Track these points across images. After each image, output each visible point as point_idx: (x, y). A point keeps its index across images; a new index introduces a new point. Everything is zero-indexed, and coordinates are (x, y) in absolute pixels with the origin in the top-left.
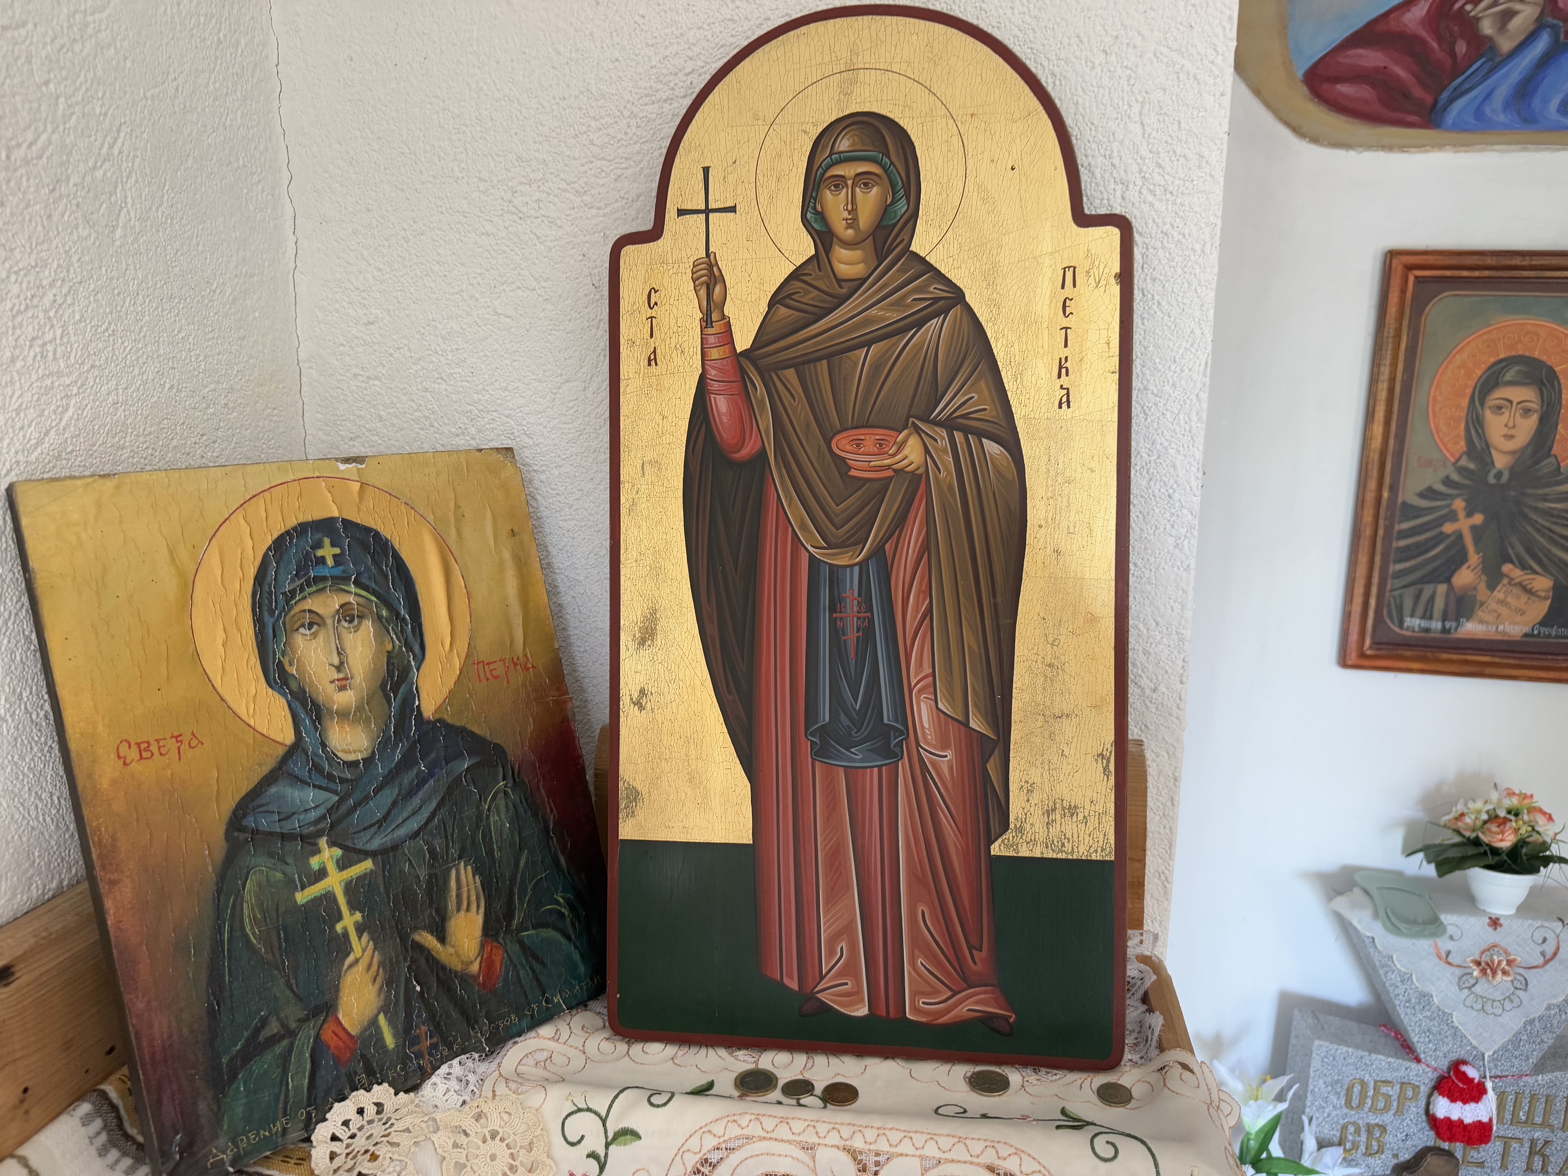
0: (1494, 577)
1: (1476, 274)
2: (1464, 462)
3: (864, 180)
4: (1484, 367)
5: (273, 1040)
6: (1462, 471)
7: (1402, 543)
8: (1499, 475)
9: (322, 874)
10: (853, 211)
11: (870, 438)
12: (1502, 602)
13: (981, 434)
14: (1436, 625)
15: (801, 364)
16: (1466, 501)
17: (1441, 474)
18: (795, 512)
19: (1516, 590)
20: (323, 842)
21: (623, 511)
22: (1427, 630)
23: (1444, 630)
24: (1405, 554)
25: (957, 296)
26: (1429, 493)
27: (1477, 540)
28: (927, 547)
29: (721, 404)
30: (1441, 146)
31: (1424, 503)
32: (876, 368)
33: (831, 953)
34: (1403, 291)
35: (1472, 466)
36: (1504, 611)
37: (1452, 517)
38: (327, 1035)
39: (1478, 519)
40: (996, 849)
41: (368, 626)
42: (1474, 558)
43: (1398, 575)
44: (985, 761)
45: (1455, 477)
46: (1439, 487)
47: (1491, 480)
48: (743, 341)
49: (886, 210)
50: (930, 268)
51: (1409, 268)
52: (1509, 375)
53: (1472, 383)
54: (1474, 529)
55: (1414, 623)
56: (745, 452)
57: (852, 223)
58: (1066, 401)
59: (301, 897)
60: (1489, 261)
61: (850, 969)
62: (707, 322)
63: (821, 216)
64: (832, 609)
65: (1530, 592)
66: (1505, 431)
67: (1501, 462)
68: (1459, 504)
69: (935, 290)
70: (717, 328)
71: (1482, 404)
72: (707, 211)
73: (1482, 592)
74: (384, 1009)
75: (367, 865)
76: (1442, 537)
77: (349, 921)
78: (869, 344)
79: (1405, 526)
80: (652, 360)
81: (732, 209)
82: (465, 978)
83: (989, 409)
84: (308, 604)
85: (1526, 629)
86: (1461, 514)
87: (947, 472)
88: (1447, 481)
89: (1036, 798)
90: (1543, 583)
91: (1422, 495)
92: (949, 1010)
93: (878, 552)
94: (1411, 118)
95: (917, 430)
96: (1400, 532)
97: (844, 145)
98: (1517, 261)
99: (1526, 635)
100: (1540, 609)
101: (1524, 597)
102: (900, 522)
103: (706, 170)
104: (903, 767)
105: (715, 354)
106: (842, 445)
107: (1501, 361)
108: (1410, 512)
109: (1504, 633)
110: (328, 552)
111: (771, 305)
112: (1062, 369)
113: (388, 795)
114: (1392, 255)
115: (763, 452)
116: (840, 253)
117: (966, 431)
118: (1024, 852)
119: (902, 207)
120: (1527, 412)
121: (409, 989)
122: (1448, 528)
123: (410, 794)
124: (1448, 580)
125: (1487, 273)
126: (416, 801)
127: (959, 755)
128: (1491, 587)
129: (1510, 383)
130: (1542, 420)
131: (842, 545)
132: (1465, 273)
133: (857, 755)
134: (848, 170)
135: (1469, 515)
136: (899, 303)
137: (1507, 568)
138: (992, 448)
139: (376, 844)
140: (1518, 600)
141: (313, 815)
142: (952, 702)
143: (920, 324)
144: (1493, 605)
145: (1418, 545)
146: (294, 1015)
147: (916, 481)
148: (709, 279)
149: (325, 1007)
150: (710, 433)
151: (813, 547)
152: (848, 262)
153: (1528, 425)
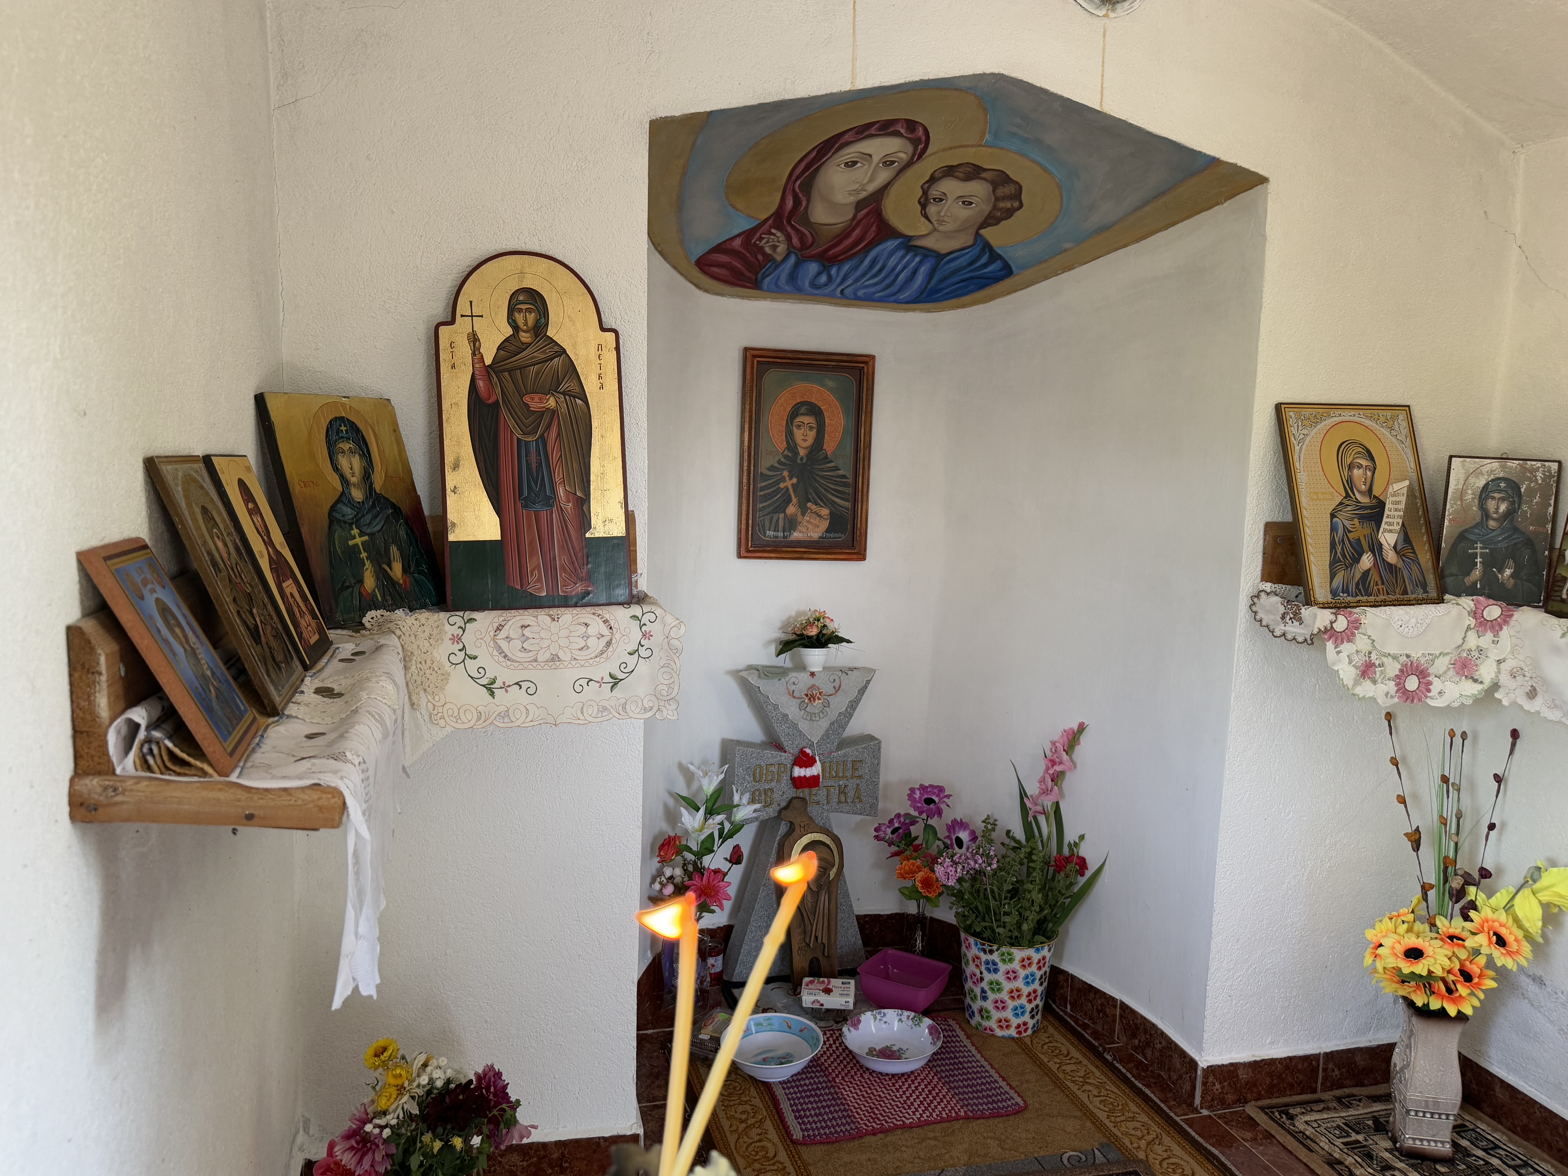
0: (804, 510)
1: (784, 361)
2: (785, 453)
3: (529, 310)
4: (791, 406)
5: (348, 587)
6: (786, 457)
7: (762, 493)
8: (802, 459)
9: (354, 538)
10: (526, 320)
11: (537, 397)
12: (808, 522)
13: (575, 397)
14: (780, 534)
15: (509, 371)
16: (789, 472)
17: (776, 459)
18: (511, 422)
19: (814, 516)
20: (354, 526)
21: (444, 421)
22: (777, 537)
23: (784, 537)
24: (765, 498)
25: (564, 351)
26: (772, 468)
27: (795, 491)
28: (558, 435)
29: (481, 384)
30: (765, 298)
31: (770, 473)
32: (537, 373)
33: (532, 575)
34: (752, 368)
35: (790, 454)
36: (810, 526)
37: (783, 479)
38: (362, 590)
39: (795, 480)
40: (587, 535)
41: (357, 455)
42: (794, 500)
43: (761, 509)
44: (582, 506)
45: (783, 460)
46: (776, 465)
47: (799, 462)
48: (488, 361)
49: (537, 321)
50: (554, 341)
51: (754, 356)
52: (803, 410)
53: (787, 414)
54: (793, 485)
55: (770, 533)
56: (490, 401)
57: (526, 324)
58: (602, 387)
59: (351, 543)
60: (789, 355)
61: (539, 580)
62: (474, 354)
63: (515, 321)
64: (526, 456)
65: (820, 516)
66: (803, 437)
67: (802, 452)
68: (785, 473)
69: (556, 348)
70: (478, 356)
71: (792, 424)
72: (472, 316)
73: (800, 518)
74: (377, 587)
75: (366, 538)
76: (780, 490)
77: (364, 555)
78: (534, 365)
79: (762, 484)
80: (453, 367)
81: (482, 316)
82: (399, 584)
83: (577, 389)
84: (341, 445)
85: (820, 535)
86: (787, 479)
87: (564, 409)
88: (779, 462)
89: (600, 517)
90: (825, 512)
91: (769, 469)
92: (573, 591)
93: (542, 436)
94: (748, 285)
95: (553, 395)
96: (761, 487)
97: (521, 298)
98: (801, 356)
99: (820, 537)
100: (825, 525)
101: (818, 519)
102: (549, 426)
103: (471, 302)
104: (555, 509)
105: (477, 366)
106: (527, 399)
107: (798, 404)
108: (764, 477)
109: (811, 537)
110: (343, 428)
111: (498, 350)
112: (600, 377)
113: (369, 516)
114: (746, 349)
115: (498, 400)
116: (522, 334)
117: (570, 396)
118: (597, 536)
119: (543, 320)
120: (811, 428)
121: (383, 583)
122: (782, 485)
123: (376, 517)
124: (784, 511)
125: (788, 361)
126: (378, 519)
127: (574, 504)
128: (803, 514)
129: (803, 414)
130: (817, 432)
131: (529, 434)
132: (779, 360)
133: (538, 507)
134: (524, 307)
135: (791, 479)
136: (544, 352)
137: (809, 504)
138: (579, 402)
139: (368, 531)
140: (815, 521)
141: (350, 517)
142: (571, 488)
143: (552, 359)
144: (805, 524)
145: (769, 494)
146: (353, 581)
147: (553, 412)
148: (474, 339)
149: (361, 581)
150: (477, 394)
151: (518, 434)
152: (525, 337)
153: (812, 435)
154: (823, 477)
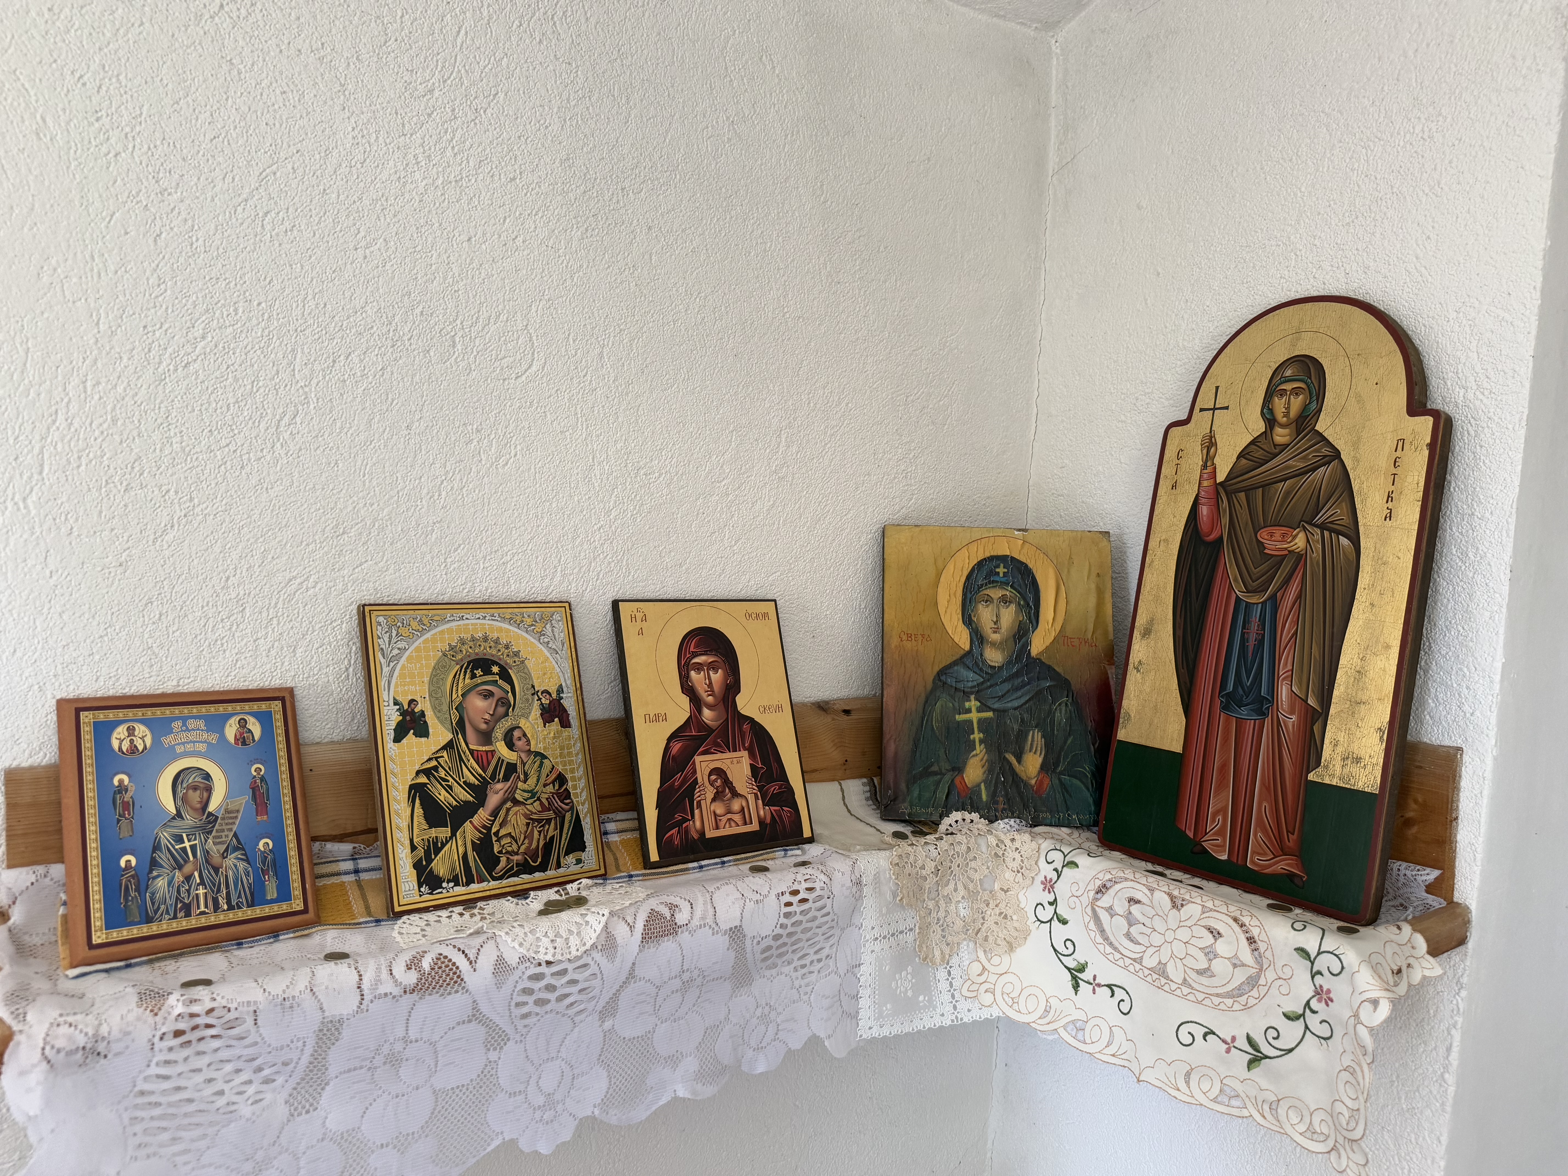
3: (1296, 392)
5: (935, 773)
9: (969, 711)
10: (1288, 408)
11: (1278, 532)
13: (1339, 533)
15: (1248, 490)
18: (1233, 571)
20: (972, 697)
21: (1146, 565)
25: (1337, 454)
28: (1299, 597)
29: (1204, 510)
32: (1288, 493)
33: (1213, 821)
38: (957, 781)
40: (1311, 777)
41: (1013, 607)
44: (1313, 724)
48: (1221, 477)
49: (1305, 407)
50: (1325, 439)
56: (1212, 537)
57: (1287, 414)
58: (1389, 516)
59: (959, 718)
61: (1221, 832)
62: (1205, 466)
63: (1271, 411)
64: (1244, 627)
69: (1325, 451)
70: (1209, 469)
72: (1214, 409)
74: (985, 781)
75: (990, 714)
77: (977, 736)
78: (1285, 480)
80: (1174, 487)
81: (1227, 408)
82: (1026, 784)
83: (1346, 520)
84: (987, 592)
87: (1317, 555)
89: (1339, 749)
92: (1270, 866)
93: (1273, 597)
95: (1305, 529)
97: (1288, 373)
102: (1287, 581)
103: (1217, 388)
104: (1268, 721)
105: (1205, 483)
106: (1263, 535)
110: (1001, 570)
111: (1238, 458)
112: (1389, 498)
113: (1007, 686)
115: (1221, 538)
116: (1278, 430)
117: (1331, 531)
118: (1327, 781)
119: (1314, 406)
121: (998, 778)
123: (1017, 689)
126: (1019, 693)
127: (1299, 717)
131: (1255, 591)
133: (1244, 712)
134: (1288, 386)
136: (1304, 458)
138: (1344, 541)
139: (996, 706)
141: (970, 684)
142: (1300, 688)
143: (1314, 470)
146: (946, 766)
147: (1299, 558)
148: (1210, 444)
149: (959, 769)
150: (1196, 525)
151: (1239, 591)
152: (1281, 435)
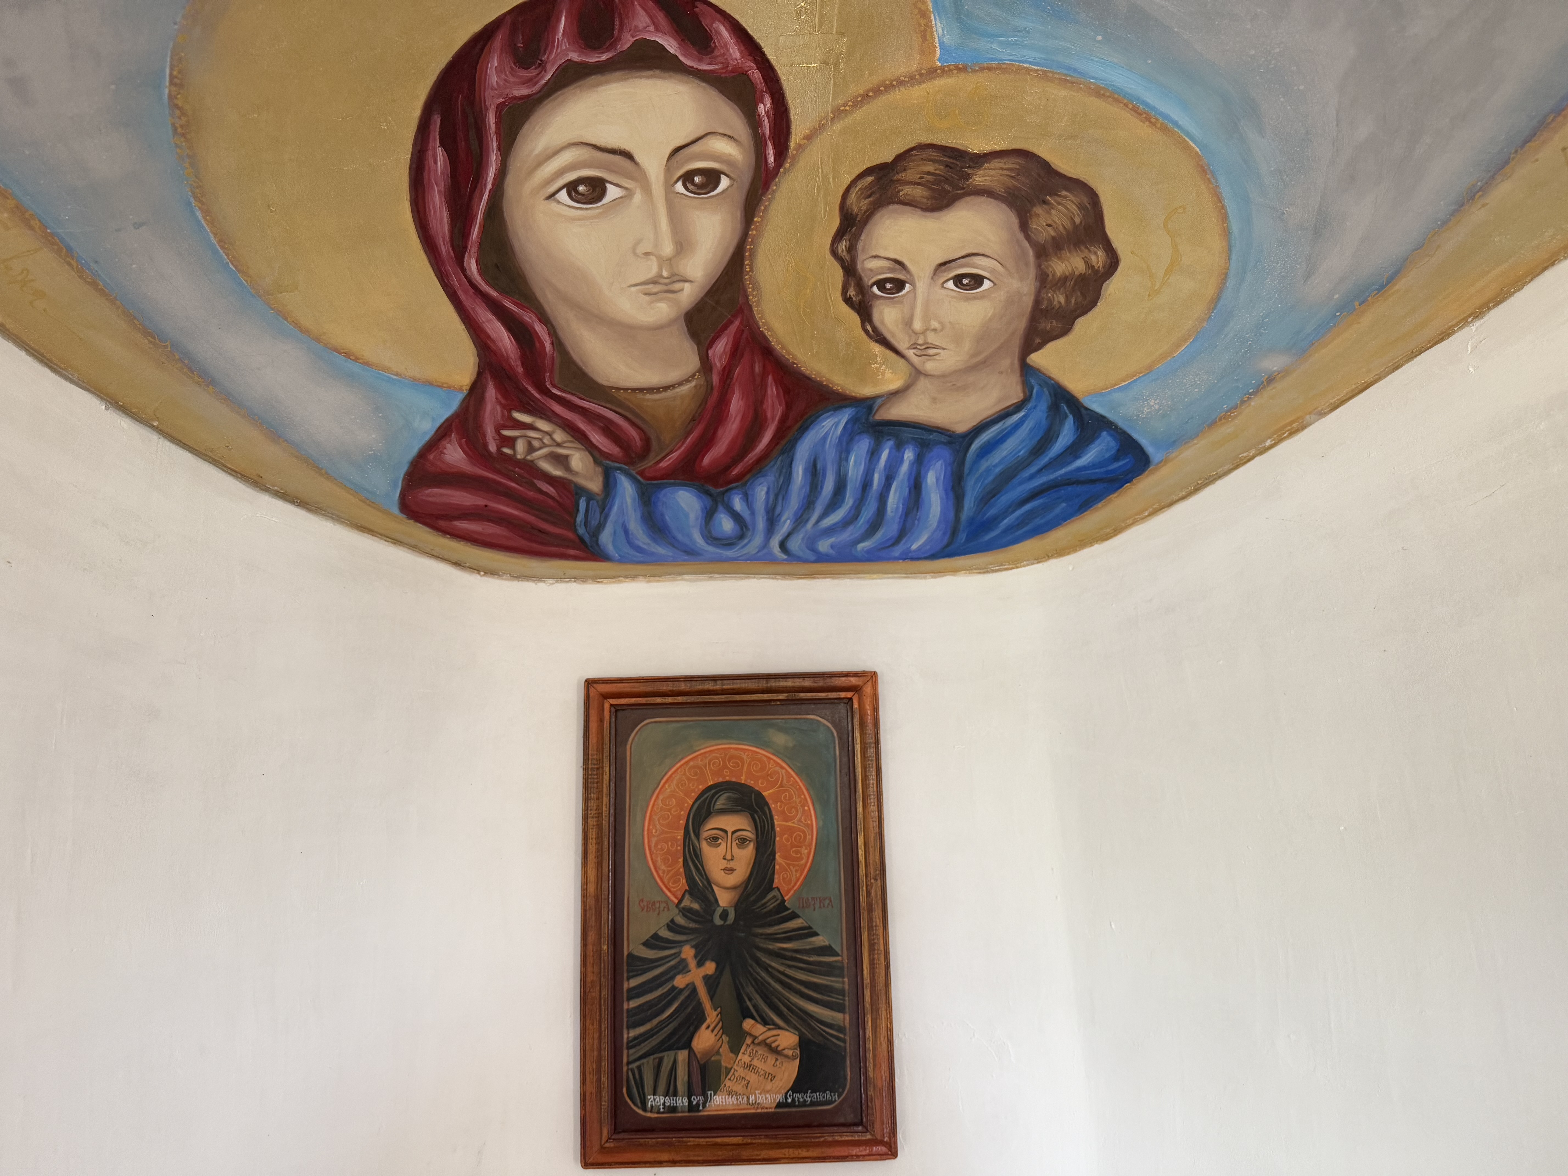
0: (736, 1037)
1: (669, 700)
2: (687, 902)
4: (694, 795)
6: (687, 912)
7: (633, 1004)
8: (724, 915)
12: (748, 1067)
14: (682, 1102)
16: (695, 947)
19: (761, 1051)
24: (639, 1017)
26: (654, 942)
27: (712, 993)
31: (651, 954)
34: (601, 720)
35: (696, 906)
36: (752, 1077)
37: (682, 967)
39: (710, 967)
42: (712, 1016)
43: (634, 1043)
45: (680, 920)
46: (665, 933)
47: (718, 921)
51: (606, 696)
52: (720, 803)
53: (684, 813)
54: (707, 979)
55: (656, 1101)
65: (775, 1051)
66: (724, 864)
67: (724, 899)
68: (688, 952)
71: (698, 836)
73: (726, 1058)
76: (675, 992)
79: (634, 983)
85: (779, 1098)
86: (692, 963)
88: (672, 926)
90: (787, 1039)
91: (646, 944)
96: (629, 990)
99: (779, 1105)
100: (789, 1071)
101: (771, 1059)
107: (709, 788)
108: (638, 965)
109: (756, 1104)
114: (590, 683)
120: (743, 842)
122: (680, 981)
124: (688, 1045)
125: (680, 699)
128: (735, 1049)
129: (723, 812)
130: (757, 849)
132: (659, 700)
135: (700, 964)
137: (748, 1024)
140: (765, 1063)
145: (650, 1005)
153: (745, 856)
154: (778, 955)
